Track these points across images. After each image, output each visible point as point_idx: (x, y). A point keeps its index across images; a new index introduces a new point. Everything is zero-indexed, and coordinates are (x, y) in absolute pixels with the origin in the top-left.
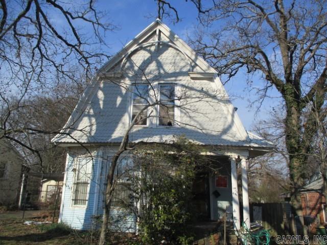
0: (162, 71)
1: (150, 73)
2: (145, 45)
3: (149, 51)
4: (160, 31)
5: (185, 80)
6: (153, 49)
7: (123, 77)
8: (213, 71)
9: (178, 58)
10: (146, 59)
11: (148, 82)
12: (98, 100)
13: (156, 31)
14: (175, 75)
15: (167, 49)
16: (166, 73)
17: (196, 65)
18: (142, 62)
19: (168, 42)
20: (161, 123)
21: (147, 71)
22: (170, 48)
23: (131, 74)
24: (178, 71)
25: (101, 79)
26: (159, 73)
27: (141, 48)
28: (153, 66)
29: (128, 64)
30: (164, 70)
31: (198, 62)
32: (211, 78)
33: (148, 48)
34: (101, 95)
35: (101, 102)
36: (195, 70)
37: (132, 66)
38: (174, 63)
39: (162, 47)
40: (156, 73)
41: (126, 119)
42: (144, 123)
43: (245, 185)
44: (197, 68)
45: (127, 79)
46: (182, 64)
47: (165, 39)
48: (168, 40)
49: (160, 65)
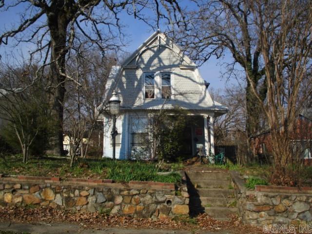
0: (162, 64)
1: (154, 66)
2: (150, 46)
3: (153, 51)
4: (160, 37)
5: (177, 70)
6: (155, 49)
7: (137, 68)
8: (193, 64)
9: (172, 55)
10: (151, 56)
11: (154, 72)
12: (123, 83)
13: (157, 37)
14: (170, 66)
15: (164, 50)
16: (164, 65)
17: (183, 60)
18: (149, 58)
19: (166, 45)
20: (163, 97)
21: (152, 64)
22: (167, 49)
23: (142, 66)
24: (172, 64)
25: (124, 69)
26: (160, 65)
27: (148, 49)
28: (156, 61)
29: (140, 60)
30: (163, 63)
31: (184, 59)
32: (192, 69)
33: (153, 49)
34: (124, 79)
35: (125, 85)
36: (182, 63)
37: (143, 61)
38: (169, 59)
39: (162, 48)
40: (158, 65)
41: (141, 95)
42: (153, 97)
43: (212, 132)
44: (184, 62)
45: (140, 69)
46: (174, 60)
47: (163, 42)
48: (165, 43)
49: (160, 60)
